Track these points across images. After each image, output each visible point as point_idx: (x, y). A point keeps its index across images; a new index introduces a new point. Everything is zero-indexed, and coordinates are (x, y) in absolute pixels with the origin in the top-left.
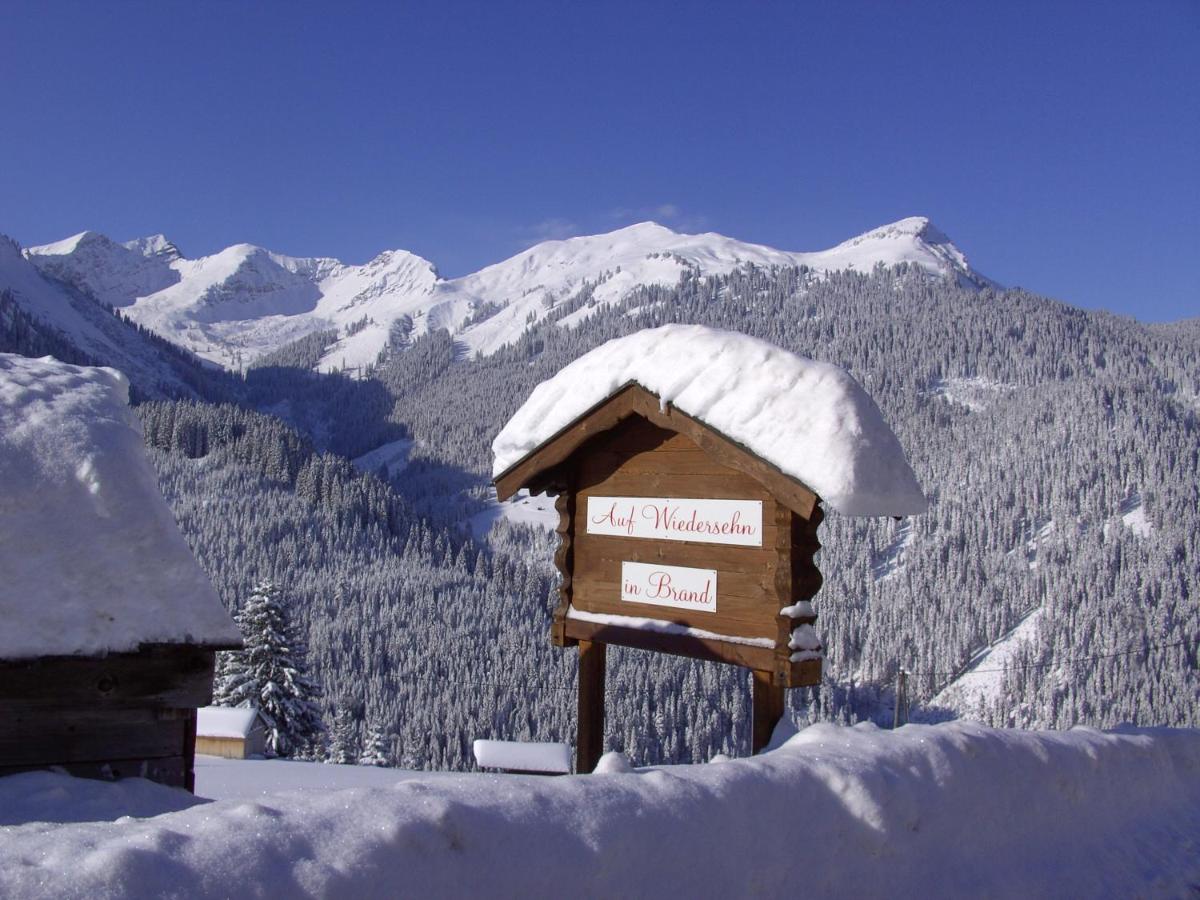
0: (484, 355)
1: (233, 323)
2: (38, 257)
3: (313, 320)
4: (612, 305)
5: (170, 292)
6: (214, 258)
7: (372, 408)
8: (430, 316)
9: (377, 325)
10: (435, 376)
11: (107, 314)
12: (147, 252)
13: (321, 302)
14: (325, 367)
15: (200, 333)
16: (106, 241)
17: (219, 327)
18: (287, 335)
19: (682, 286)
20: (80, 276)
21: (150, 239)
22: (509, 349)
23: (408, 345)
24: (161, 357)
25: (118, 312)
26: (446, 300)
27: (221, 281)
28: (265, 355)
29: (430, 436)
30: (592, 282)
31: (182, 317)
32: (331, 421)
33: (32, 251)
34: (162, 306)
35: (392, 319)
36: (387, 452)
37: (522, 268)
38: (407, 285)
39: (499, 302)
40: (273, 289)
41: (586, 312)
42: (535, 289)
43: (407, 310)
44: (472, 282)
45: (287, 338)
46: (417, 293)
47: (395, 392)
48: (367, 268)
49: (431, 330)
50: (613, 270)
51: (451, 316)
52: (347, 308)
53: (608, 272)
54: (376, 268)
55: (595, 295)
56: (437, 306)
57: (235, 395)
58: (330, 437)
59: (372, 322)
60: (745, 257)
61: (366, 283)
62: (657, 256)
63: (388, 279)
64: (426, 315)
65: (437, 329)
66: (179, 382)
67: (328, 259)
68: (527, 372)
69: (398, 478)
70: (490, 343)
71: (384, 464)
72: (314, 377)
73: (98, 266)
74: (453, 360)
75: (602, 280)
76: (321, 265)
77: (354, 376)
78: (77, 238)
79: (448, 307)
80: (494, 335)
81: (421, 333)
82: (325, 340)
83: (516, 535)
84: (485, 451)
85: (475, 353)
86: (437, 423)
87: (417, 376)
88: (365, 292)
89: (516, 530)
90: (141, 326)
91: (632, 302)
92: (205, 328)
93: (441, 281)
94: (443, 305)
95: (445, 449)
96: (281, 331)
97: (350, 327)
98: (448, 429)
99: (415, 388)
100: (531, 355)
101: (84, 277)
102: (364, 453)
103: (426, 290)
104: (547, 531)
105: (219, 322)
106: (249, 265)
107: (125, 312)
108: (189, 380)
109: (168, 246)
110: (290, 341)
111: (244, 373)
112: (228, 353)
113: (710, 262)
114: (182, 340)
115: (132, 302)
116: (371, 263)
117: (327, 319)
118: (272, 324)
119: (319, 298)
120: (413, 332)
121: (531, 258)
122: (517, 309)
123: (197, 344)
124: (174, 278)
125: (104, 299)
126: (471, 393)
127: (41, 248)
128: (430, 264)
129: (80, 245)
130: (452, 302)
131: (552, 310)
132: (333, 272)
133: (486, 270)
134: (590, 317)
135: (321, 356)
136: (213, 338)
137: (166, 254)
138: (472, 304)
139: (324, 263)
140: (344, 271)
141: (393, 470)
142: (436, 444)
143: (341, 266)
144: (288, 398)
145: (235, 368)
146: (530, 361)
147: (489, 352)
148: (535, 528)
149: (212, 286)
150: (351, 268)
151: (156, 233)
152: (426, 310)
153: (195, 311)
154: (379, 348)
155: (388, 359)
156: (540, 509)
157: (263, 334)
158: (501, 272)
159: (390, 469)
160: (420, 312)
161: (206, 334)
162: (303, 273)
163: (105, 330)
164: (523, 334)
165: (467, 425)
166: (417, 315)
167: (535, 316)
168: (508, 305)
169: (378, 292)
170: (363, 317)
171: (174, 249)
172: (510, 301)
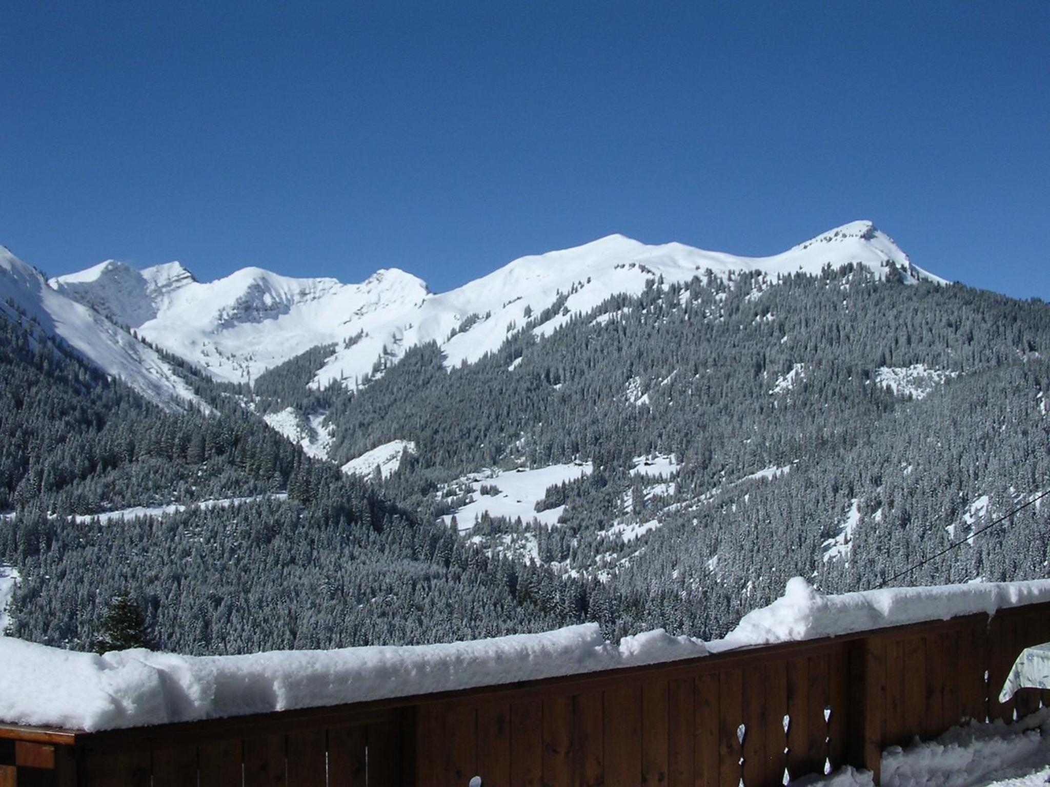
0: (469, 363)
3: (315, 335)
4: (584, 314)
6: (223, 281)
7: (367, 413)
8: (420, 328)
9: (372, 338)
11: (126, 335)
12: (164, 278)
14: (325, 376)
15: (213, 349)
16: (126, 269)
17: (230, 344)
18: (292, 349)
19: (646, 294)
20: (102, 301)
21: (166, 266)
22: (491, 357)
23: (400, 355)
24: (175, 373)
25: (136, 332)
26: (434, 314)
27: (231, 302)
28: (271, 367)
29: (419, 438)
30: (566, 293)
31: (196, 335)
32: (330, 427)
33: (63, 279)
34: (178, 327)
35: (385, 333)
36: (381, 453)
37: (503, 282)
38: (400, 300)
39: (482, 313)
40: (278, 308)
41: (560, 320)
42: (515, 301)
43: (399, 323)
44: (457, 296)
45: (292, 352)
46: (409, 307)
47: (389, 398)
48: (363, 286)
49: (421, 341)
50: (584, 281)
51: (438, 327)
52: (345, 324)
53: (580, 283)
54: (371, 286)
55: (569, 304)
56: (426, 320)
58: (330, 442)
59: (367, 335)
60: (705, 264)
61: (363, 299)
62: (623, 266)
63: (382, 296)
64: (416, 328)
65: (427, 341)
67: (327, 279)
68: (506, 376)
69: (391, 478)
70: (475, 352)
71: (378, 465)
72: (315, 387)
73: (119, 292)
74: (441, 367)
75: (574, 290)
76: (321, 285)
77: (351, 385)
78: (101, 267)
79: (436, 319)
80: (478, 343)
81: (411, 344)
82: (324, 353)
83: (496, 527)
85: (461, 360)
86: (425, 426)
87: (409, 383)
88: (362, 308)
90: (156, 345)
91: (602, 309)
92: (217, 345)
93: (431, 296)
94: (430, 319)
96: (288, 345)
97: (347, 341)
98: (435, 431)
99: (407, 394)
100: (511, 361)
101: (107, 302)
102: (360, 455)
103: (416, 304)
104: (524, 522)
105: (229, 339)
106: (257, 287)
107: (142, 332)
108: (201, 392)
109: (184, 272)
110: (294, 355)
111: (252, 384)
112: (238, 367)
113: (672, 270)
114: (196, 357)
116: (367, 281)
117: (329, 333)
118: (279, 340)
120: (404, 343)
121: (511, 272)
122: (498, 319)
123: (210, 359)
125: (122, 322)
126: (457, 397)
127: (70, 276)
128: (421, 281)
129: (105, 273)
130: (440, 315)
131: (529, 319)
132: (333, 291)
133: (470, 285)
134: (564, 325)
135: (321, 368)
136: (225, 355)
137: (180, 278)
138: (458, 316)
139: (325, 282)
140: (342, 289)
141: (386, 470)
142: (425, 446)
143: (340, 285)
145: (243, 381)
146: (510, 367)
147: (473, 360)
148: (513, 520)
149: (223, 307)
150: (349, 286)
151: (172, 260)
152: (416, 323)
153: (207, 330)
154: (374, 359)
155: (382, 368)
156: (518, 502)
157: (270, 348)
158: (484, 285)
159: (383, 470)
160: (410, 324)
162: (305, 292)
163: (123, 350)
164: (504, 342)
166: (408, 327)
167: (515, 325)
168: (490, 316)
169: (374, 308)
170: (360, 331)
171: (189, 274)
172: (492, 314)
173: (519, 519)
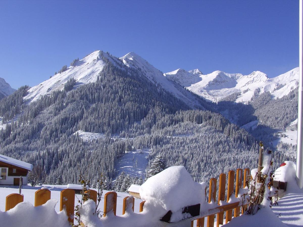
0: (279, 98)
1: (215, 90)
2: (168, 75)
3: (235, 89)
5: (199, 83)
6: (210, 74)
7: (249, 112)
8: (265, 88)
9: (251, 91)
10: (266, 104)
11: (183, 89)
12: (194, 73)
13: (237, 85)
14: (237, 101)
15: (207, 93)
16: (184, 71)
17: (211, 92)
18: (228, 93)
20: (178, 80)
21: (195, 70)
22: (286, 97)
23: (259, 96)
24: (196, 99)
25: (186, 88)
26: (269, 84)
27: (212, 80)
28: (223, 98)
29: (263, 119)
31: (202, 89)
32: (239, 115)
34: (197, 87)
35: (255, 89)
36: (252, 123)
37: (290, 75)
38: (259, 80)
39: (283, 84)
40: (225, 82)
42: (293, 80)
43: (259, 87)
44: (276, 79)
45: (228, 94)
46: (262, 82)
47: (255, 108)
48: (249, 76)
49: (265, 92)
51: (270, 88)
52: (243, 86)
54: (251, 76)
56: (267, 85)
57: (214, 108)
58: (238, 119)
59: (250, 90)
61: (249, 80)
63: (254, 79)
64: (264, 88)
65: (267, 91)
66: (200, 105)
67: (239, 74)
68: (290, 102)
69: (254, 130)
70: (281, 95)
71: (251, 127)
72: (234, 104)
73: (182, 77)
74: (271, 99)
76: (237, 75)
77: (245, 103)
78: (177, 70)
79: (270, 86)
80: (282, 93)
81: (262, 93)
82: (237, 95)
83: (284, 146)
84: (278, 123)
85: (276, 98)
86: (265, 116)
87: (261, 104)
88: (249, 82)
89: (284, 145)
90: (191, 91)
92: (208, 92)
93: (268, 79)
94: (268, 85)
95: (267, 123)
96: (227, 92)
97: (244, 91)
98: (268, 118)
99: (260, 107)
100: (292, 98)
101: (179, 80)
102: (246, 124)
103: (264, 81)
104: (293, 145)
105: (211, 90)
106: (219, 76)
107: (189, 88)
108: (203, 105)
110: (229, 95)
111: (217, 103)
112: (213, 98)
114: (202, 95)
115: (190, 86)
116: (250, 75)
117: (239, 89)
118: (225, 91)
119: (236, 84)
120: (260, 92)
121: (293, 72)
122: (288, 86)
123: (206, 96)
124: (200, 79)
125: (182, 85)
126: (275, 108)
127: (169, 73)
128: (265, 74)
129: (178, 72)
130: (271, 84)
131: (297, 86)
132: (240, 77)
133: (280, 76)
135: (236, 99)
136: (210, 94)
137: (199, 73)
138: (276, 85)
139: (238, 75)
140: (243, 77)
141: (253, 129)
142: (265, 122)
143: (242, 76)
144: (228, 109)
145: (215, 102)
146: (291, 100)
147: (280, 97)
148: (289, 144)
149: (210, 81)
150: (245, 76)
151: (196, 69)
152: (264, 87)
153: (205, 88)
154: (252, 96)
155: (254, 99)
156: (291, 139)
157: (223, 93)
158: (284, 76)
159: (252, 128)
160: (262, 87)
161: (208, 93)
162: (232, 78)
163: (182, 92)
164: (290, 92)
165: (273, 117)
166: (261, 88)
167: (293, 88)
168: (286, 85)
169: (252, 82)
170: (248, 88)
171: (201, 72)
172: (286, 84)
173: (291, 144)
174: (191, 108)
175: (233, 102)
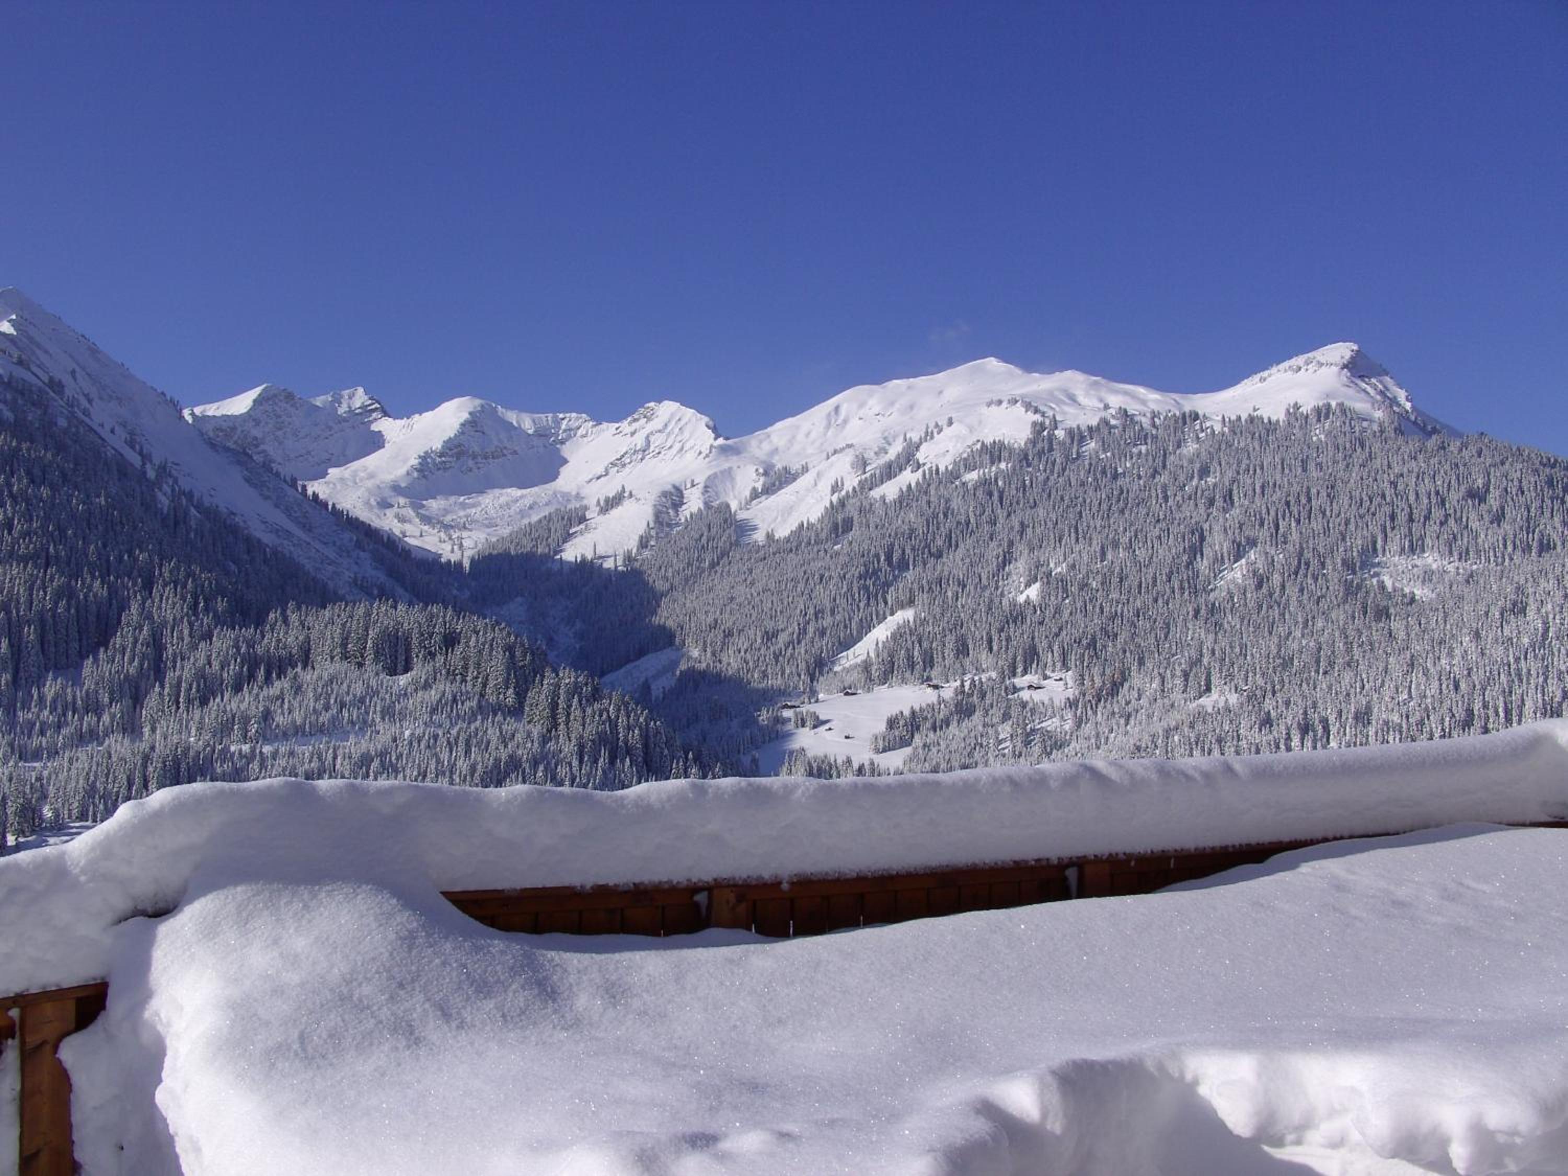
0: (776, 537)
1: (453, 499)
2: (205, 418)
3: (555, 494)
4: (942, 469)
5: (372, 461)
6: (428, 415)
7: (632, 607)
8: (706, 487)
9: (638, 500)
10: (713, 565)
11: (290, 491)
12: (342, 410)
13: (565, 471)
14: (572, 553)
15: (410, 513)
16: (290, 397)
17: (434, 505)
18: (522, 513)
19: (1034, 442)
20: (256, 442)
21: (346, 393)
22: (808, 528)
23: (677, 525)
24: (359, 545)
25: (304, 487)
26: (726, 466)
27: (438, 445)
28: (494, 539)
29: (705, 643)
30: (916, 439)
31: (388, 493)
32: (579, 625)
33: (198, 410)
34: (361, 480)
35: (655, 492)
36: (651, 663)
37: (824, 423)
38: (677, 446)
39: (795, 467)
40: (504, 455)
41: (908, 477)
42: (842, 449)
43: (676, 479)
44: (761, 442)
45: (523, 517)
46: (690, 456)
47: (660, 586)
48: (625, 426)
49: (707, 504)
50: (943, 422)
51: (733, 487)
52: (598, 478)
53: (937, 425)
54: (635, 425)
55: (920, 456)
56: (715, 474)
57: (455, 592)
58: (578, 646)
59: (631, 495)
60: (1115, 401)
61: (623, 445)
62: (1000, 402)
63: (652, 439)
64: (701, 486)
65: (715, 504)
66: (382, 577)
67: (574, 415)
68: (831, 557)
69: (664, 698)
70: (784, 521)
71: (647, 680)
72: (556, 567)
73: (280, 429)
74: (737, 544)
75: (928, 436)
76: (565, 422)
77: (609, 564)
78: (254, 393)
79: (730, 473)
80: (789, 510)
81: (694, 509)
82: (570, 519)
83: (815, 771)
84: (777, 661)
85: (764, 534)
86: (715, 625)
87: (689, 564)
88: (623, 456)
89: (815, 765)
90: (334, 505)
91: (968, 464)
92: (417, 507)
93: (721, 441)
94: (722, 472)
95: (725, 660)
96: (515, 508)
97: (602, 503)
98: (728, 634)
99: (687, 581)
100: (837, 536)
101: (263, 443)
102: (620, 666)
103: (700, 453)
104: (856, 766)
105: (435, 498)
106: (472, 424)
107: (315, 487)
108: (392, 573)
109: (370, 402)
110: (526, 521)
111: (466, 564)
112: (447, 539)
113: (1070, 410)
114: (388, 523)
115: (324, 474)
116: (629, 419)
117: (574, 493)
118: (503, 500)
119: (562, 465)
120: (684, 507)
121: (837, 409)
122: (819, 475)
123: (407, 526)
124: (376, 442)
125: (286, 471)
126: (759, 586)
127: (208, 406)
128: (705, 419)
129: (258, 402)
130: (735, 468)
131: (863, 477)
132: (581, 432)
133: (779, 425)
134: (913, 485)
135: (565, 541)
136: (426, 520)
137: (366, 411)
138: (761, 471)
139: (570, 419)
140: (595, 430)
141: (657, 689)
142: (714, 654)
143: (591, 423)
144: (522, 596)
145: (454, 558)
146: (835, 544)
147: (782, 533)
148: (839, 762)
149: (426, 453)
150: (605, 425)
151: (355, 385)
152: (701, 479)
153: (403, 485)
154: (641, 529)
155: (652, 543)
156: (847, 737)
157: (492, 512)
158: (798, 427)
159: (653, 687)
160: (693, 481)
161: (418, 514)
162: (542, 434)
163: (288, 512)
164: (826, 508)
165: (753, 628)
166: (689, 486)
167: (843, 485)
168: (807, 471)
169: (640, 456)
170: (620, 489)
171: (377, 405)
172: (810, 466)
173: (849, 761)
174: (335, 593)
175: (547, 558)
